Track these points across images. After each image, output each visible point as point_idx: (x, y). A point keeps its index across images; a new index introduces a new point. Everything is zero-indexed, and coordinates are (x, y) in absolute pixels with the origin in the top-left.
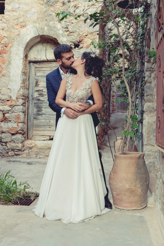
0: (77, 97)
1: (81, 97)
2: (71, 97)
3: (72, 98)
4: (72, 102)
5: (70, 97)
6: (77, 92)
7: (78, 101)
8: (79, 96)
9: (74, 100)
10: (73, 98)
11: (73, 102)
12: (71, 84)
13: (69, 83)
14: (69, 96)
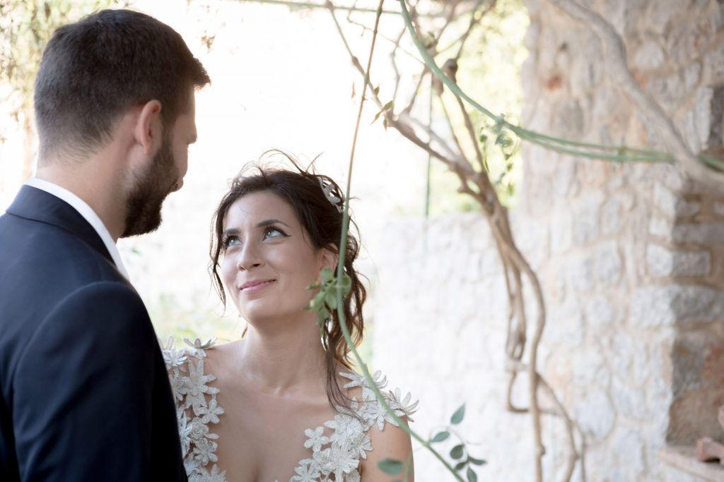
13: (197, 411)
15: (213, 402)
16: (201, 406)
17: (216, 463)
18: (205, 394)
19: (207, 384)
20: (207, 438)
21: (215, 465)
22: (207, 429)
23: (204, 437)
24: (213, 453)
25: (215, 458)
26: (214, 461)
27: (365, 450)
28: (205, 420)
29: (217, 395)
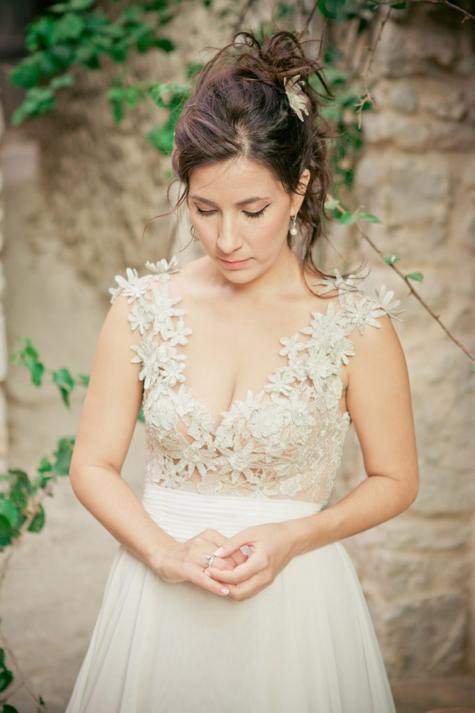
0: (250, 447)
1: (275, 446)
2: (197, 445)
3: (205, 447)
4: (203, 471)
5: (192, 440)
6: (242, 406)
7: (254, 470)
8: (265, 442)
9: (221, 461)
10: (218, 453)
11: (210, 472)
12: (184, 341)
13: (165, 335)
14: (178, 435)
15: (181, 323)
16: (169, 330)
17: (183, 383)
18: (173, 317)
19: (174, 306)
20: (175, 360)
21: (183, 385)
22: (175, 350)
23: (172, 359)
24: (181, 373)
25: (183, 379)
26: (181, 381)
27: (347, 356)
28: (173, 343)
29: (185, 315)
